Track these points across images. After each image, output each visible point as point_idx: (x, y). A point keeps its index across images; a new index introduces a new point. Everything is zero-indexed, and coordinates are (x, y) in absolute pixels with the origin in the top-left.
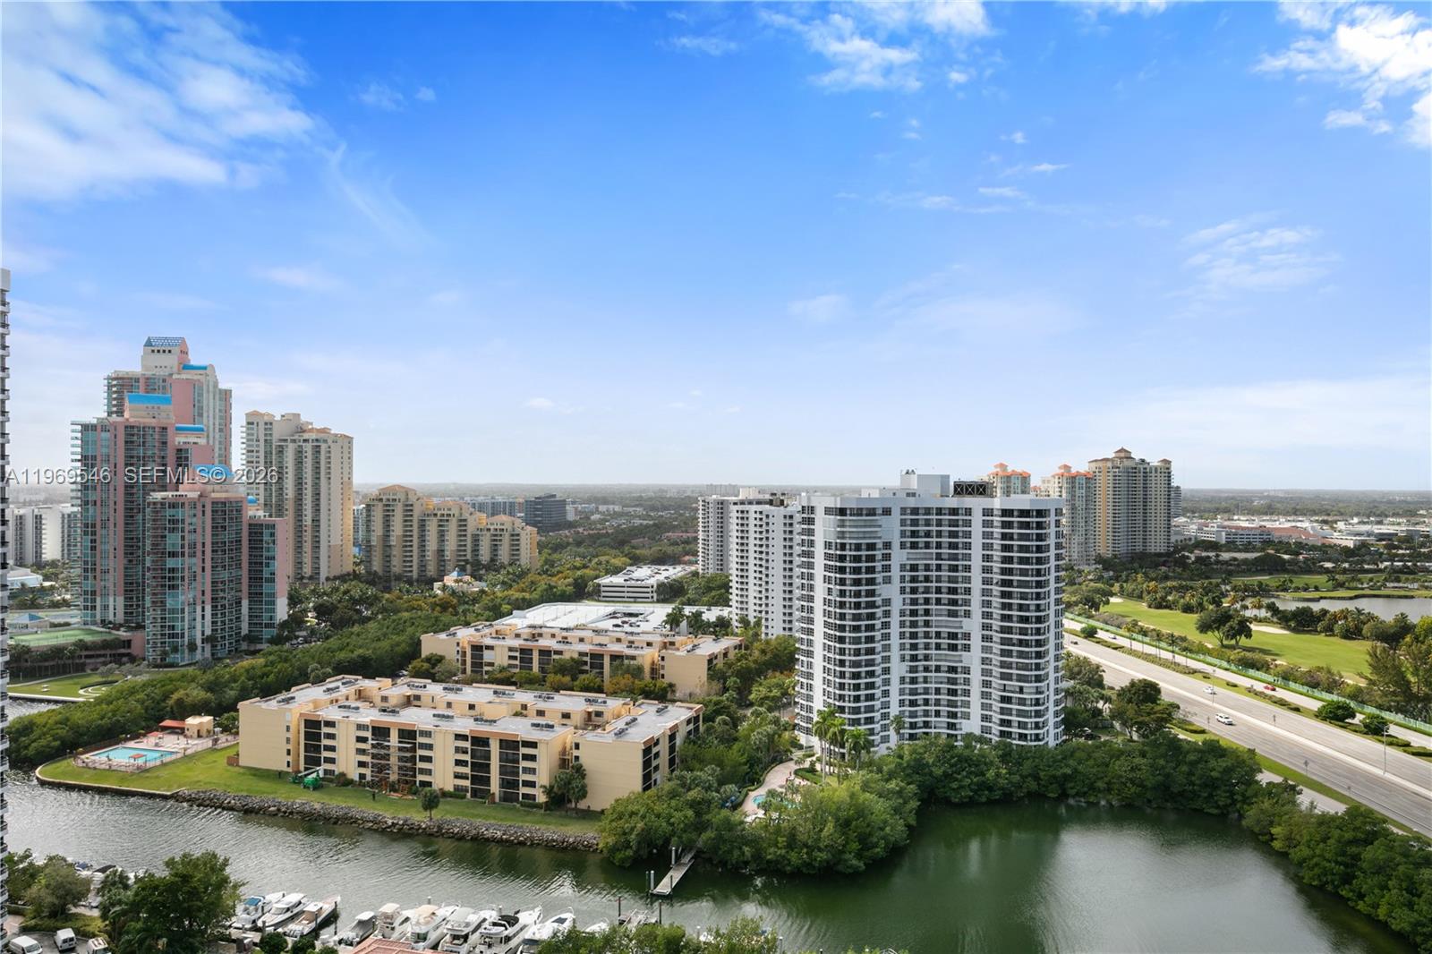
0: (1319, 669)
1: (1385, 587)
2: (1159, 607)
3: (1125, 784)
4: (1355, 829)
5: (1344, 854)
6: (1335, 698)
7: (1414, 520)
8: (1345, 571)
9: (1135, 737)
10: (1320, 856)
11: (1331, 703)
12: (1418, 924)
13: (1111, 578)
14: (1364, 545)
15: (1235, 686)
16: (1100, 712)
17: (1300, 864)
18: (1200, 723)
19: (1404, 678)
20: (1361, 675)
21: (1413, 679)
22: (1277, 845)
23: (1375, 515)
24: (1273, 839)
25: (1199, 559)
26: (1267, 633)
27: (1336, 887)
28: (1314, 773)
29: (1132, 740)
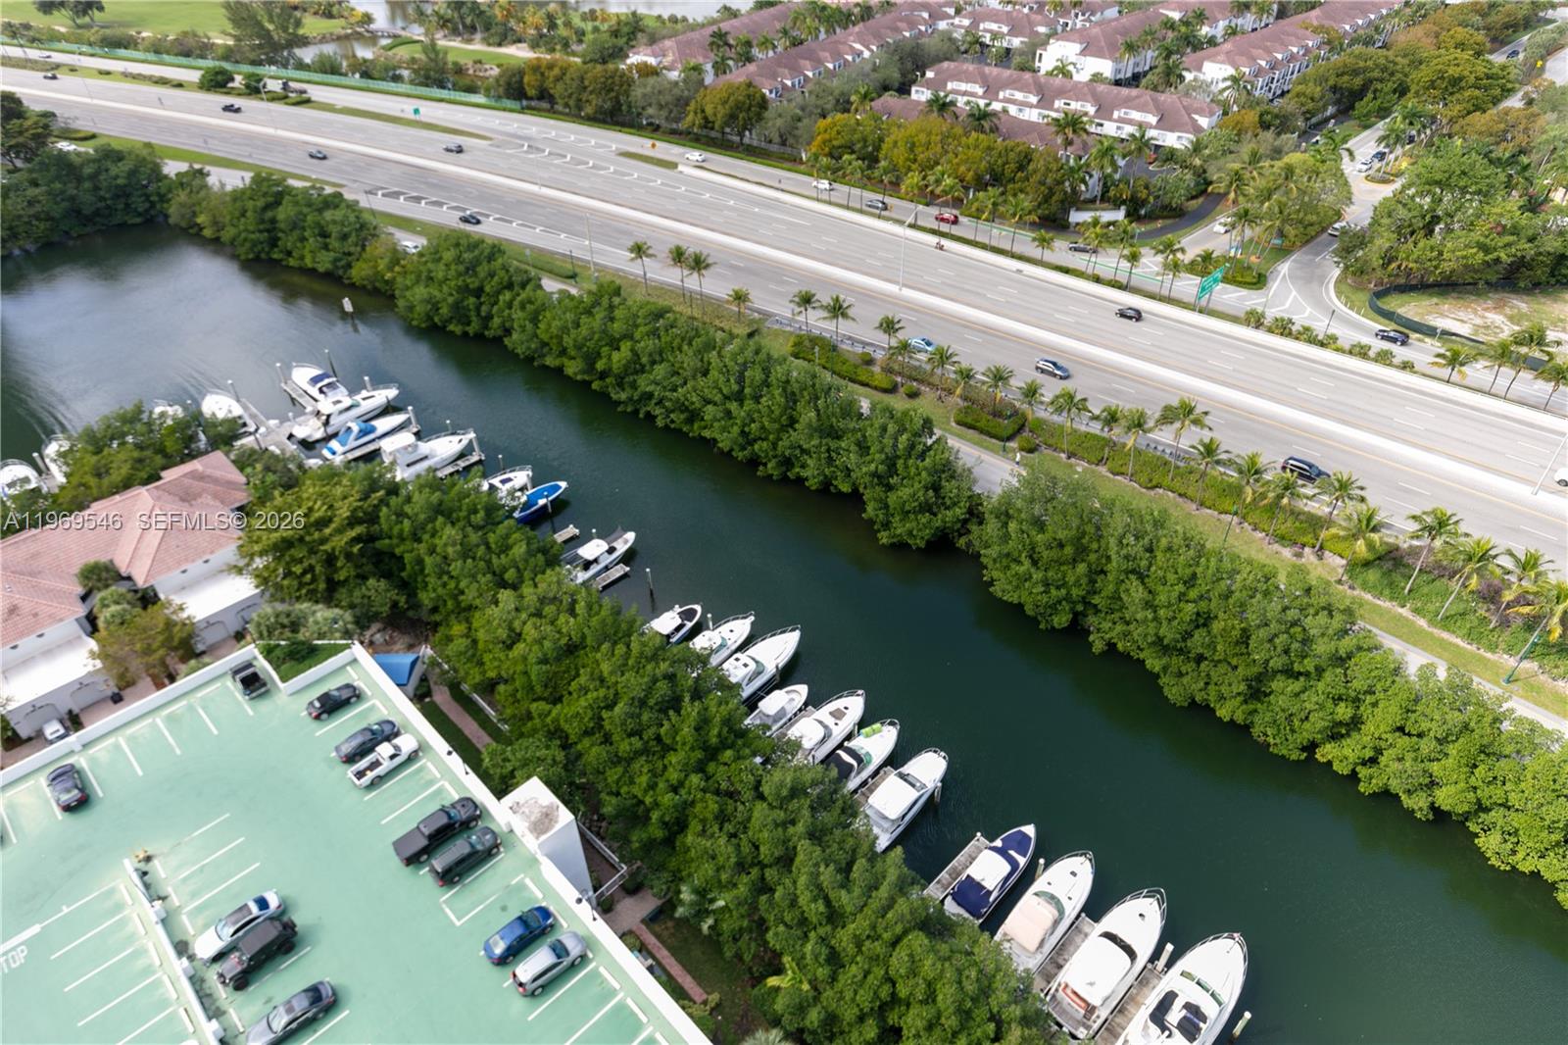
0: (185, 34)
3: (29, 223)
4: (265, 195)
5: (262, 221)
6: (209, 63)
9: (19, 163)
10: (246, 230)
11: (208, 70)
12: (336, 260)
15: (108, 73)
17: (232, 243)
18: (85, 126)
19: (262, 27)
20: (224, 33)
21: (271, 27)
22: (207, 233)
24: (201, 229)
27: (268, 253)
28: (214, 149)
29: (16, 170)
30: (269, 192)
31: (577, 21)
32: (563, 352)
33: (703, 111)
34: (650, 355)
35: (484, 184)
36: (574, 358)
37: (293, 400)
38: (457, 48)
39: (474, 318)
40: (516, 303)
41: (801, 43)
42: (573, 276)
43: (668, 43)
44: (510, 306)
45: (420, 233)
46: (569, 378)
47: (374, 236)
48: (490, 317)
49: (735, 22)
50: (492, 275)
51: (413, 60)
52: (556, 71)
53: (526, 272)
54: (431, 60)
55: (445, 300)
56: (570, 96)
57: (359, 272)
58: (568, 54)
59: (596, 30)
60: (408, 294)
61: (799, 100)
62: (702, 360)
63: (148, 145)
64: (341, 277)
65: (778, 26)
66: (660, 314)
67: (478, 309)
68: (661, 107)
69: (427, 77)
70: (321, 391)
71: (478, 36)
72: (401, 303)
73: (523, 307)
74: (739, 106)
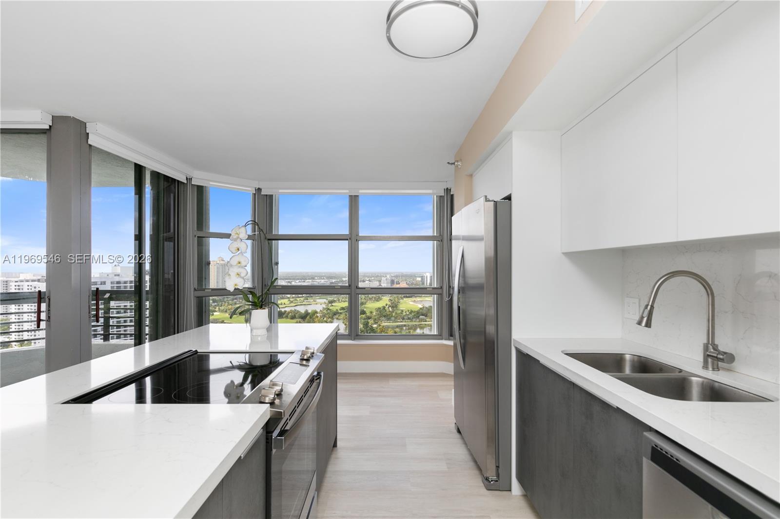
7: (313, 281)
8: (293, 298)
13: (216, 306)
23: (303, 279)
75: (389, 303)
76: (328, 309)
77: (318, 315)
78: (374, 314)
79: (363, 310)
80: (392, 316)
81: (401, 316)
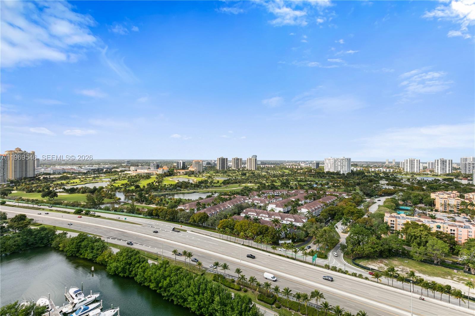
0: (75, 202)
1: (92, 180)
2: (30, 192)
3: (12, 247)
4: (81, 238)
5: (77, 246)
6: (78, 208)
7: (99, 165)
8: (83, 178)
10: (72, 248)
11: (77, 210)
12: (94, 256)
13: (13, 186)
14: (88, 171)
15: (52, 210)
16: (4, 227)
17: (66, 252)
18: (40, 222)
19: (94, 201)
20: (85, 202)
21: (96, 201)
22: (61, 249)
23: (91, 165)
24: (59, 248)
25: (44, 178)
26: (62, 195)
27: (75, 254)
28: (72, 227)
29: (16, 233)
30: (83, 237)
31: (167, 200)
32: (150, 281)
33: (194, 219)
34: (175, 281)
35: (138, 236)
36: (153, 283)
37: (66, 298)
38: (138, 205)
39: (127, 272)
40: (140, 267)
41: (216, 204)
42: (157, 259)
43: (187, 204)
44: (138, 268)
45: (118, 248)
46: (151, 289)
47: (106, 249)
48: (132, 271)
49: (202, 200)
50: (135, 259)
51: (128, 208)
52: (161, 210)
53: (144, 258)
54: (132, 208)
55: (121, 266)
56: (163, 215)
57: (99, 259)
58: (164, 207)
59: (171, 202)
60: (111, 265)
61: (216, 216)
62: (188, 283)
63: (55, 227)
64: (93, 260)
65: (211, 201)
66: (178, 269)
67: (129, 269)
68: (184, 218)
69: (130, 211)
70: (76, 296)
71: (144, 203)
72: (108, 268)
73: (142, 268)
74: (202, 218)
75: (156, 180)
76: (112, 185)
77: (104, 190)
78: (146, 187)
79: (138, 185)
80: (158, 189)
81: (164, 188)
